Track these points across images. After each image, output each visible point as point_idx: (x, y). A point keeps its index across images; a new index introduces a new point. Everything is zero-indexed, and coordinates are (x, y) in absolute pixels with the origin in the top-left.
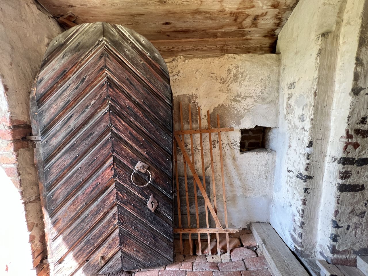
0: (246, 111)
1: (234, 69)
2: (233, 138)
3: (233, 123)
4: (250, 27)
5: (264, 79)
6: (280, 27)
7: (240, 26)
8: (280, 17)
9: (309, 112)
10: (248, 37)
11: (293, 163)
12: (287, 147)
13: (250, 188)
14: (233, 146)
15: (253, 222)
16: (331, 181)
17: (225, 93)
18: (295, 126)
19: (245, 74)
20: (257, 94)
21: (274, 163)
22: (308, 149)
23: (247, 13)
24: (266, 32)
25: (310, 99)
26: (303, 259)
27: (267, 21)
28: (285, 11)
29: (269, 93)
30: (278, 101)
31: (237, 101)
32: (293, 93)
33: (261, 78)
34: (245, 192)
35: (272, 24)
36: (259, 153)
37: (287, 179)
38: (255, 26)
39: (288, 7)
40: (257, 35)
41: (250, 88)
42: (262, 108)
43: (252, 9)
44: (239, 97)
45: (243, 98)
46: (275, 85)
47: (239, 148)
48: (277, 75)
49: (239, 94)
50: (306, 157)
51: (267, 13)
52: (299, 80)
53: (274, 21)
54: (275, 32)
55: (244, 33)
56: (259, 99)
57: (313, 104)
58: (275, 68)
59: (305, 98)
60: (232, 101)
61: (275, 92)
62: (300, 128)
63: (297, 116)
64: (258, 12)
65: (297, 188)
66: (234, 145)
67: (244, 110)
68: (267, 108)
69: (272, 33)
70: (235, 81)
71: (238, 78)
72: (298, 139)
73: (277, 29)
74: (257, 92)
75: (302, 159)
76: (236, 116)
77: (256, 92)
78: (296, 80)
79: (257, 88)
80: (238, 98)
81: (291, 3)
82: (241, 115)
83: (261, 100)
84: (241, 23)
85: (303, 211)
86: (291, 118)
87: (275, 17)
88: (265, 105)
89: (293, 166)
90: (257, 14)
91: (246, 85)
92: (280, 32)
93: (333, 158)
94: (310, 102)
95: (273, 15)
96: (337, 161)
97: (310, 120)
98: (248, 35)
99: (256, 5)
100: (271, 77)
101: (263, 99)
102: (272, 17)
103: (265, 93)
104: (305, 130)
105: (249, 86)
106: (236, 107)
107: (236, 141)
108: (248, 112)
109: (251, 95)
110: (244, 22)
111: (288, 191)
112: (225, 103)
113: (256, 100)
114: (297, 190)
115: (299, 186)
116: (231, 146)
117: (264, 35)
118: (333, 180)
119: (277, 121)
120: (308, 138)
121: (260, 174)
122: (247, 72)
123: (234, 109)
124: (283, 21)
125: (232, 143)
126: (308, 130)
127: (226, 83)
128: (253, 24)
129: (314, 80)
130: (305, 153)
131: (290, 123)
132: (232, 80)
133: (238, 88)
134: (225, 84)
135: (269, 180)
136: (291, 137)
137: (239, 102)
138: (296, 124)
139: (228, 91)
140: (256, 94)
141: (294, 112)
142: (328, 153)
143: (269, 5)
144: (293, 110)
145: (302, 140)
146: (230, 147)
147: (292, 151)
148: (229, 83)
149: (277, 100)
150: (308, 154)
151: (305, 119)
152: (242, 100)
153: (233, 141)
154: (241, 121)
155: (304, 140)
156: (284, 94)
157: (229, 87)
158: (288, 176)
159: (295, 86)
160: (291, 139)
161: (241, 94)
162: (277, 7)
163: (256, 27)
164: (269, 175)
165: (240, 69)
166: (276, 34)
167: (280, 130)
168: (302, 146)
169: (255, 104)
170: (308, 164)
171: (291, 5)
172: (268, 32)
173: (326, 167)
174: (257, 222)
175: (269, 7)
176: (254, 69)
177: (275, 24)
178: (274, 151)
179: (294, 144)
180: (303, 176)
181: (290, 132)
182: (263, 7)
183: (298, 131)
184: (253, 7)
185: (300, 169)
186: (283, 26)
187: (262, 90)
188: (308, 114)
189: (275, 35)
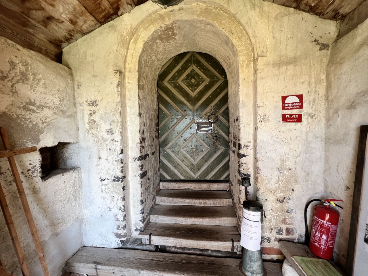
0: (45, 124)
1: (20, 65)
2: (30, 162)
3: (28, 140)
4: (38, 22)
5: (61, 89)
6: (68, 42)
7: (26, 12)
8: (72, 34)
9: (118, 127)
10: (30, 30)
11: (107, 171)
12: (95, 159)
13: (59, 221)
14: (31, 174)
15: (69, 259)
16: (135, 174)
17: (8, 96)
18: (103, 139)
19: (38, 77)
20: (56, 105)
21: (80, 179)
22: (121, 155)
23: (43, 5)
24: (54, 38)
25: (117, 117)
26: (128, 246)
27: (59, 29)
28: (78, 32)
29: (67, 106)
30: (77, 116)
31: (30, 110)
32: (96, 110)
33: (58, 87)
34: (55, 229)
35: (62, 35)
36: (65, 174)
37: (102, 188)
38: (44, 24)
39: (82, 31)
40: (43, 36)
41: (45, 96)
42: (63, 122)
43: (51, 8)
44: (33, 106)
45: (38, 107)
46: (72, 99)
47: (40, 175)
48: (72, 89)
49: (33, 101)
50: (120, 162)
51: (63, 22)
52: (102, 100)
53: (65, 34)
54: (62, 44)
55: (27, 23)
56: (59, 111)
57: (120, 121)
58: (69, 81)
59: (112, 116)
60: (22, 109)
61: (72, 106)
62: (109, 140)
63: (104, 130)
64: (55, 15)
65: (115, 191)
66: (33, 172)
67: (43, 123)
68: (68, 122)
69: (59, 43)
70: (23, 82)
71: (29, 79)
72: (109, 149)
73: (65, 42)
74: (56, 103)
75: (116, 165)
76: (31, 131)
77: (54, 103)
78: (99, 99)
79: (54, 98)
80: (31, 107)
81: (85, 30)
82: (40, 129)
83: (61, 113)
84: (29, 9)
85: (124, 206)
86: (96, 132)
87: (68, 31)
88: (66, 119)
89: (108, 173)
90: (53, 16)
91: (40, 91)
92: (66, 47)
93: (133, 158)
94: (117, 119)
95: (67, 29)
96: (137, 160)
97: (120, 133)
98: (31, 28)
99: (57, 7)
100: (67, 90)
101: (63, 112)
102: (65, 30)
103: (63, 106)
104: (115, 141)
105: (44, 93)
106: (30, 118)
107: (35, 166)
108: (48, 125)
109: (48, 105)
110: (34, 12)
111: (104, 198)
112: (9, 111)
113: (55, 112)
114: (116, 192)
115: (117, 188)
116: (27, 174)
117: (50, 40)
118: (136, 173)
119: (77, 136)
120: (120, 146)
121: (69, 198)
122: (41, 76)
123: (27, 121)
124: (72, 39)
125: (29, 170)
126: (119, 141)
127: (8, 81)
128: (44, 21)
129: (118, 103)
130: (119, 159)
131: (96, 137)
132: (19, 80)
133: (29, 93)
134: (6, 81)
135: (78, 200)
136: (100, 150)
137: (34, 111)
138: (104, 137)
139: (13, 93)
140: (54, 104)
141: (101, 127)
142: (130, 156)
143: (68, 18)
144: (98, 125)
145: (113, 149)
146: (26, 176)
147: (103, 161)
148: (14, 81)
149: (75, 114)
150: (121, 159)
151: (114, 132)
152: (37, 109)
153: (30, 167)
154: (40, 137)
155: (115, 149)
156: (84, 109)
157: (14, 88)
158: (102, 185)
159: (98, 105)
160: (100, 151)
161: (34, 101)
162: (74, 24)
163: (46, 26)
164: (78, 194)
165: (30, 68)
166: (62, 46)
167: (83, 144)
168: (115, 154)
169: (55, 116)
170: (123, 167)
171: (84, 32)
172: (55, 40)
173: (130, 166)
174: (72, 256)
175: (67, 19)
176: (49, 75)
177: (66, 37)
178: (78, 167)
179: (104, 154)
180: (120, 178)
181: (98, 145)
182: (62, 14)
183: (108, 142)
184: (53, 6)
185: (116, 174)
186: (70, 43)
187: (60, 102)
188: (116, 128)
189: (60, 47)
